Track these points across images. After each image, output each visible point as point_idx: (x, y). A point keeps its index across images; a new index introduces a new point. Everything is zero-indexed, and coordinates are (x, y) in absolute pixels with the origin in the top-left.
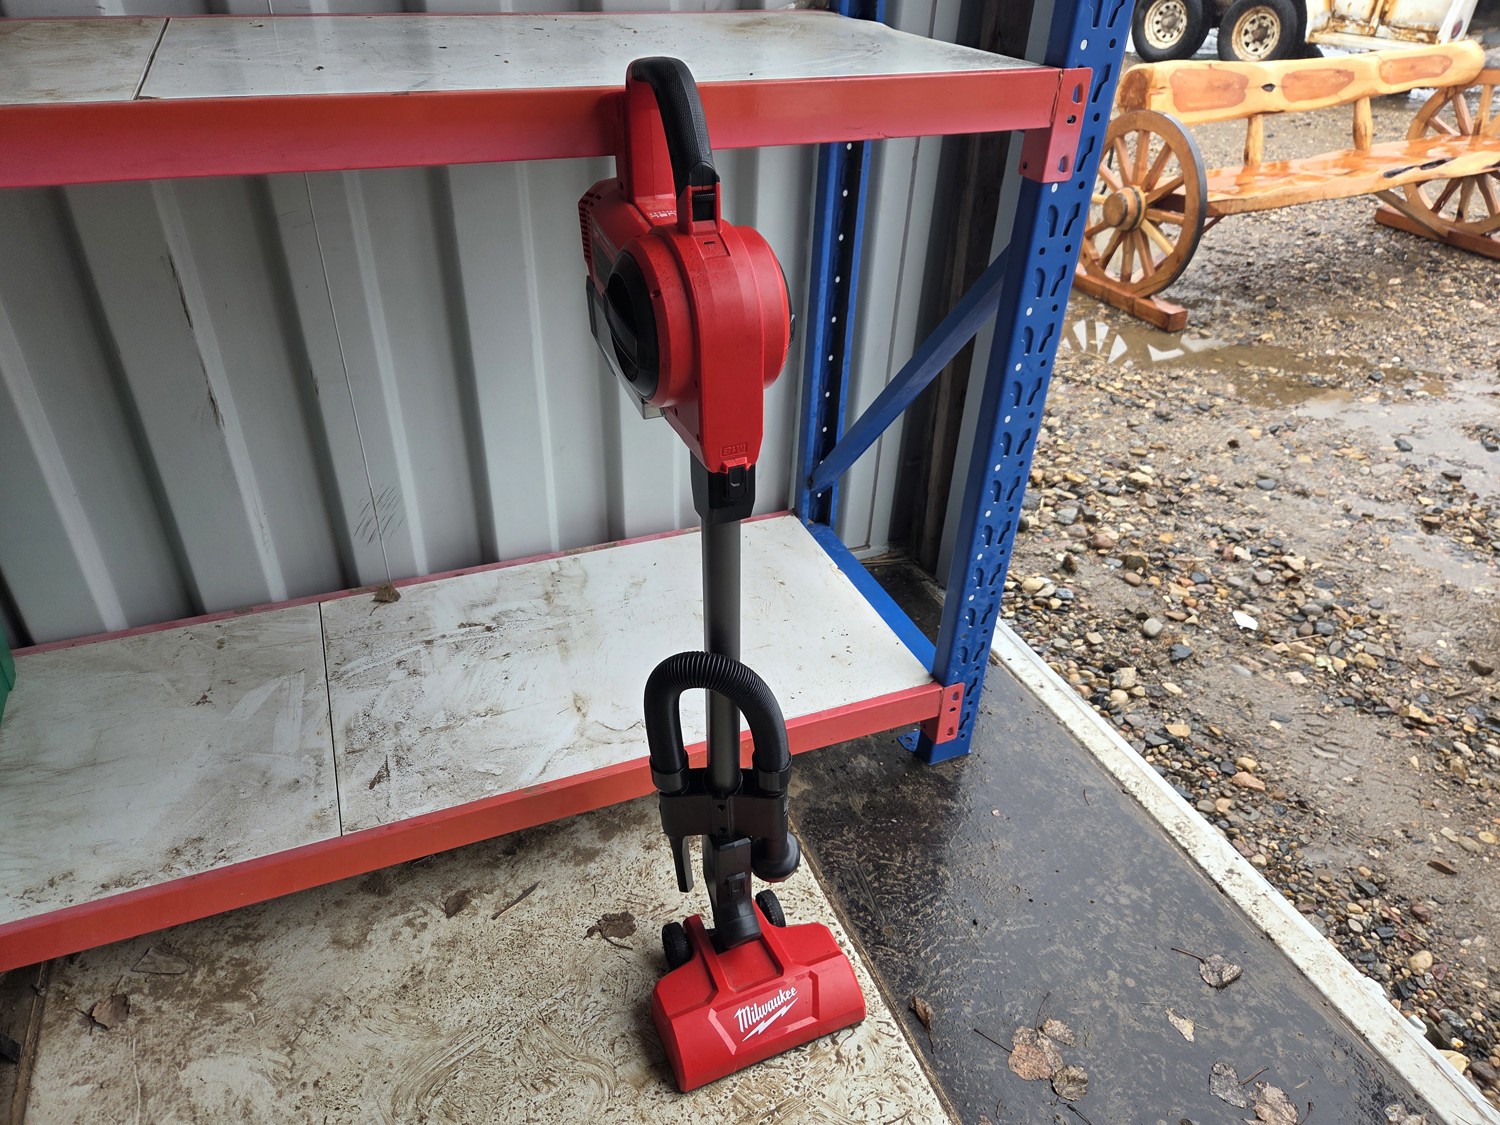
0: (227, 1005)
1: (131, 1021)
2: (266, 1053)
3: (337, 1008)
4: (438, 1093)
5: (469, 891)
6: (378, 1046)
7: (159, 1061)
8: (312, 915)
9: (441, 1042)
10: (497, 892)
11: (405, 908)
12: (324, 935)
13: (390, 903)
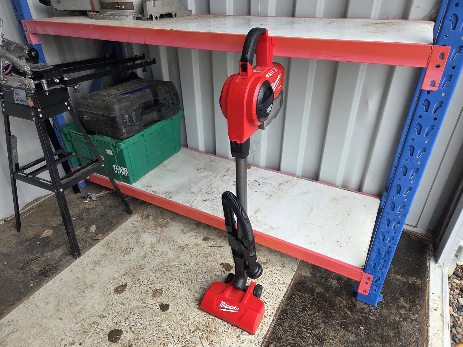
0: (159, 228)
1: (147, 220)
2: (155, 240)
3: (170, 241)
4: (167, 268)
5: (211, 238)
6: (169, 252)
7: (143, 229)
8: (185, 222)
9: (177, 261)
10: (215, 243)
11: (198, 233)
12: (182, 227)
13: (197, 230)
